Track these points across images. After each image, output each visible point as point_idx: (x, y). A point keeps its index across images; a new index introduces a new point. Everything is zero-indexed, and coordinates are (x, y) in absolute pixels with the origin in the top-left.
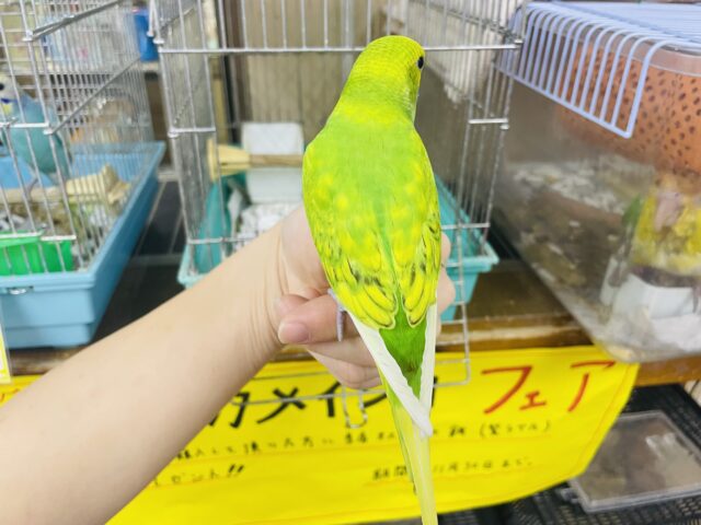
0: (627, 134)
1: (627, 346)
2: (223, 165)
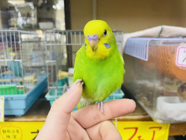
0: (147, 60)
1: (161, 119)
2: (62, 76)
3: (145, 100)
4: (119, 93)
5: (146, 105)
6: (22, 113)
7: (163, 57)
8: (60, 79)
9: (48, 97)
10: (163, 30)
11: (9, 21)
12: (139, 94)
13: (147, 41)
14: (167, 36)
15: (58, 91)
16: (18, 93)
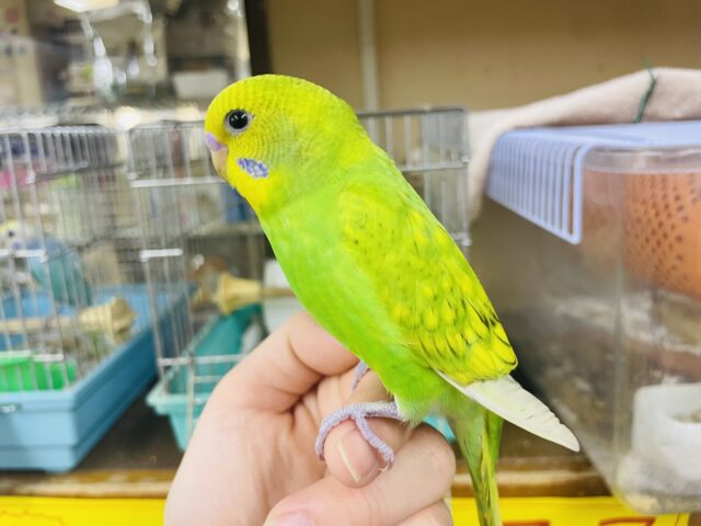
1: (649, 492)
2: (236, 298)
3: (581, 393)
6: (65, 460)
7: (657, 214)
8: (225, 309)
9: (158, 400)
10: (658, 89)
11: (63, 75)
12: (558, 365)
13: (578, 148)
14: (678, 113)
15: (197, 374)
16: (43, 387)
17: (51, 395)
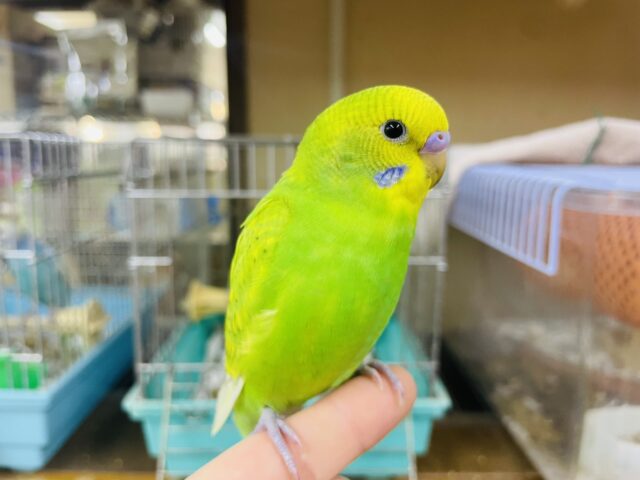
3: (530, 413)
4: (431, 394)
5: (535, 438)
8: (195, 316)
12: (505, 382)
14: (621, 158)
17: (26, 395)
